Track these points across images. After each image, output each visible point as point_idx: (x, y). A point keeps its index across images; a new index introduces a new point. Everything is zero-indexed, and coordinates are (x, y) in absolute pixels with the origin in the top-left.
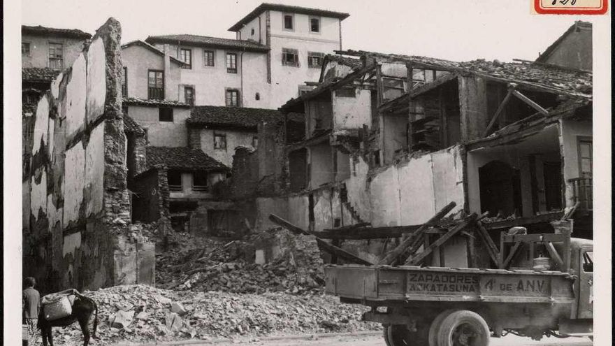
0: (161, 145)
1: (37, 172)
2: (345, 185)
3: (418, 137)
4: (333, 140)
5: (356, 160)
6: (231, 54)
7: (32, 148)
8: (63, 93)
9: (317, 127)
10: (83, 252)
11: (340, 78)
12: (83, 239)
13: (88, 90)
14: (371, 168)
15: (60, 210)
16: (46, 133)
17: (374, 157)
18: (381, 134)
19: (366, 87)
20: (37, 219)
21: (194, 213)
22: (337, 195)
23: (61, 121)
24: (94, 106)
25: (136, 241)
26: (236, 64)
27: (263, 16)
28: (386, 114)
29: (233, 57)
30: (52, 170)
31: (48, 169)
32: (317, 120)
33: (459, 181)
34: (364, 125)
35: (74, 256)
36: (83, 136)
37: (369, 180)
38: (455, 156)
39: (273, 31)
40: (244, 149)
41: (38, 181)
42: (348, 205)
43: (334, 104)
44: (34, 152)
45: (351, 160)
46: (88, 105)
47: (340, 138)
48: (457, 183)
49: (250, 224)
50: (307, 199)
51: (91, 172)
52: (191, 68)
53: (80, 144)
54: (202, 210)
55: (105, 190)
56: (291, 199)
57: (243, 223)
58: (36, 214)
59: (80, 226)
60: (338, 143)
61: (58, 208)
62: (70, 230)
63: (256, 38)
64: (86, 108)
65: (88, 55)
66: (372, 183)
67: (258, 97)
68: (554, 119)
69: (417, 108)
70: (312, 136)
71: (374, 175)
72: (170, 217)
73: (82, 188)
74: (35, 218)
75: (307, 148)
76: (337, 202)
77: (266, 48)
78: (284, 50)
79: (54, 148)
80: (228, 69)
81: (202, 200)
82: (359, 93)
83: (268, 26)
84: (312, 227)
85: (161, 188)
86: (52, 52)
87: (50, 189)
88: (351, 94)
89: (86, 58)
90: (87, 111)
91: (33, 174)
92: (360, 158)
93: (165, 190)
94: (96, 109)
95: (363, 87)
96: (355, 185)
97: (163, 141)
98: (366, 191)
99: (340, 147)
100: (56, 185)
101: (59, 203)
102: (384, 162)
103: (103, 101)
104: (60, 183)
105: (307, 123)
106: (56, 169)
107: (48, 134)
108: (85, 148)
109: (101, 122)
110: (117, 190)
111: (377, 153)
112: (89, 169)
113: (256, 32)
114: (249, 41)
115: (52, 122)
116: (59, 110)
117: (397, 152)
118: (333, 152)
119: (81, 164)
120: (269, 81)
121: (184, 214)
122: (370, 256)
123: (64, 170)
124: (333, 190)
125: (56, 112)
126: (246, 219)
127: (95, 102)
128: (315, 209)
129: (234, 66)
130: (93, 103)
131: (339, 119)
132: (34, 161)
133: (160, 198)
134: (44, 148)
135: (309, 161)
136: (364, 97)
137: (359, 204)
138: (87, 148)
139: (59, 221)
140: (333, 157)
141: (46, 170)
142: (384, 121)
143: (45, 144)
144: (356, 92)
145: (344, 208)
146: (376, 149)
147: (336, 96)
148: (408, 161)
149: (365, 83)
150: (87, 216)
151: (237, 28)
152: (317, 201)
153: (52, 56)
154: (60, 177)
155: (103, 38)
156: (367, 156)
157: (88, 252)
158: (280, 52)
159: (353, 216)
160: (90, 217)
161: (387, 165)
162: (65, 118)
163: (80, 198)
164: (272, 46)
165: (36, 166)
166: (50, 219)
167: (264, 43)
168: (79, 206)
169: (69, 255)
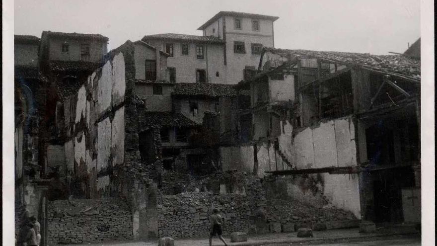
0: (155, 110)
1: (79, 135)
2: (277, 139)
3: (325, 109)
4: (269, 109)
5: (284, 123)
6: (199, 46)
7: (74, 118)
8: (96, 85)
9: (258, 100)
10: (111, 188)
11: (273, 68)
12: (111, 180)
13: (113, 85)
14: (294, 128)
15: (95, 160)
16: (84, 110)
17: (296, 121)
18: (301, 105)
19: (291, 74)
20: (79, 165)
21: (178, 157)
22: (272, 145)
23: (94, 103)
24: (117, 95)
25: (145, 182)
26: (203, 53)
27: (221, 20)
28: (304, 92)
29: (201, 48)
30: (89, 134)
31: (87, 133)
32: (258, 95)
33: (352, 138)
34: (289, 100)
35: (104, 190)
36: (110, 113)
37: (293, 136)
38: (349, 122)
39: (227, 30)
40: (210, 114)
41: (80, 141)
42: (280, 153)
43: (270, 85)
44: (76, 121)
45: (281, 122)
46: (113, 95)
47: (274, 107)
48: (351, 140)
49: (215, 164)
50: (252, 147)
51: (116, 138)
52: (173, 56)
53: (108, 119)
54: (183, 155)
55: (125, 150)
56: (242, 147)
57: (210, 163)
58: (78, 162)
59: (109, 171)
60: (273, 111)
61: (93, 159)
62: (102, 174)
63: (216, 35)
64: (112, 96)
65: (113, 62)
66: (295, 138)
67: (217, 75)
68: (413, 99)
69: (325, 89)
70: (255, 106)
71: (297, 133)
72: (162, 160)
73: (110, 147)
74: (78, 164)
75: (252, 113)
76: (272, 150)
77: (223, 41)
78: (236, 42)
79: (90, 120)
80: (198, 56)
81: (183, 147)
82: (286, 77)
83: (224, 27)
84: (256, 166)
85: (156, 141)
86: (83, 50)
87: (88, 146)
88: (281, 78)
89: (112, 64)
90: (112, 98)
91: (76, 135)
92: (287, 122)
93: (159, 142)
94: (119, 98)
95: (289, 73)
96: (284, 140)
97: (156, 108)
98: (292, 143)
99: (273, 114)
100: (92, 144)
101: (94, 156)
102: (303, 124)
103: (124, 93)
104: (94, 142)
105: (252, 97)
106: (92, 134)
107: (86, 111)
108: (111, 122)
109: (122, 106)
110: (133, 150)
111: (299, 118)
112: (114, 136)
113: (216, 31)
114: (211, 37)
115: (88, 103)
116: (93, 96)
117: (312, 118)
118: (269, 117)
119: (109, 132)
120: (225, 63)
121: (172, 158)
122: (295, 186)
123: (97, 135)
124: (269, 142)
125: (91, 97)
126: (212, 161)
127: (118, 93)
128: (258, 154)
129: (202, 54)
130: (116, 93)
131: (273, 95)
132: (76, 127)
133: (156, 147)
134: (83, 119)
135: (253, 122)
136: (290, 80)
137: (287, 152)
138: (113, 122)
139: (94, 168)
140: (269, 119)
141: (85, 134)
142: (303, 97)
143: (84, 117)
144: (284, 76)
145: (277, 154)
146: (298, 116)
147: (271, 79)
148: (320, 124)
149: (291, 71)
150: (113, 165)
151: (203, 28)
152: (259, 149)
153: (83, 53)
154: (95, 139)
155: (123, 53)
156: (292, 120)
157: (114, 189)
158: (233, 43)
159: (283, 160)
160: (115, 167)
161: (306, 126)
162: (98, 101)
163: (109, 154)
164: (227, 40)
165: (78, 130)
166: (88, 166)
167: (222, 38)
168: (108, 159)
169: (101, 190)
